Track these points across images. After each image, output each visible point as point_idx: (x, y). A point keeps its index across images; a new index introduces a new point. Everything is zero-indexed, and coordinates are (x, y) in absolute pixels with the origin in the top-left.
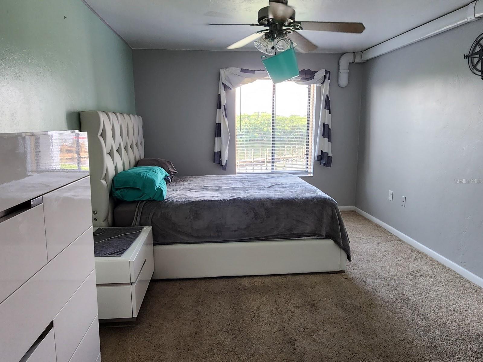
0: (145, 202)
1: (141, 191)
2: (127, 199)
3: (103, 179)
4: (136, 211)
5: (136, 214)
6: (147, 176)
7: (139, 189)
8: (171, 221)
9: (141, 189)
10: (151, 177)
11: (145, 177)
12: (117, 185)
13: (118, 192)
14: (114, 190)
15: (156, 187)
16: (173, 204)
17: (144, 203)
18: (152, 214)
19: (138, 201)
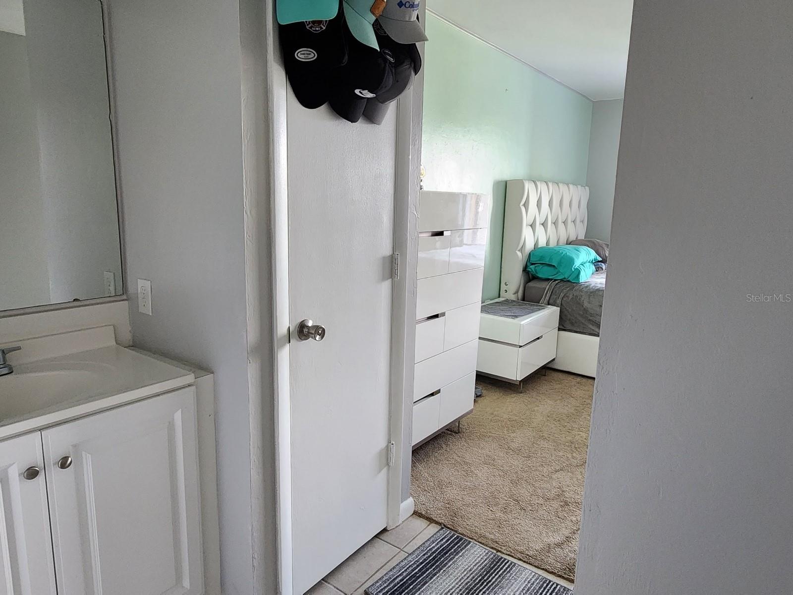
0: (559, 281)
1: (556, 268)
2: (540, 275)
3: (519, 251)
4: (547, 289)
5: (545, 292)
6: (566, 253)
7: (554, 266)
8: (583, 306)
9: (556, 266)
10: (571, 255)
11: (564, 255)
12: (533, 260)
13: (532, 267)
14: (528, 264)
15: (574, 266)
16: (588, 288)
17: (557, 282)
18: (562, 295)
19: (552, 279)
